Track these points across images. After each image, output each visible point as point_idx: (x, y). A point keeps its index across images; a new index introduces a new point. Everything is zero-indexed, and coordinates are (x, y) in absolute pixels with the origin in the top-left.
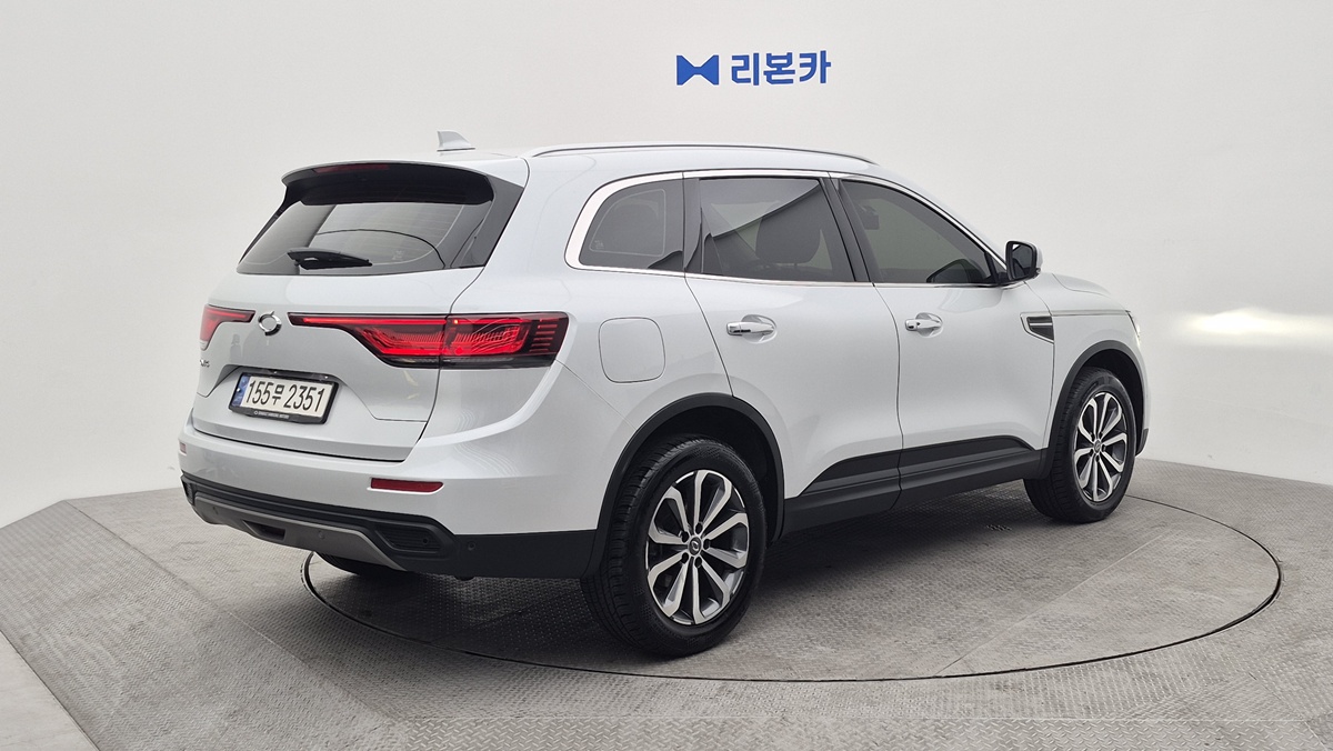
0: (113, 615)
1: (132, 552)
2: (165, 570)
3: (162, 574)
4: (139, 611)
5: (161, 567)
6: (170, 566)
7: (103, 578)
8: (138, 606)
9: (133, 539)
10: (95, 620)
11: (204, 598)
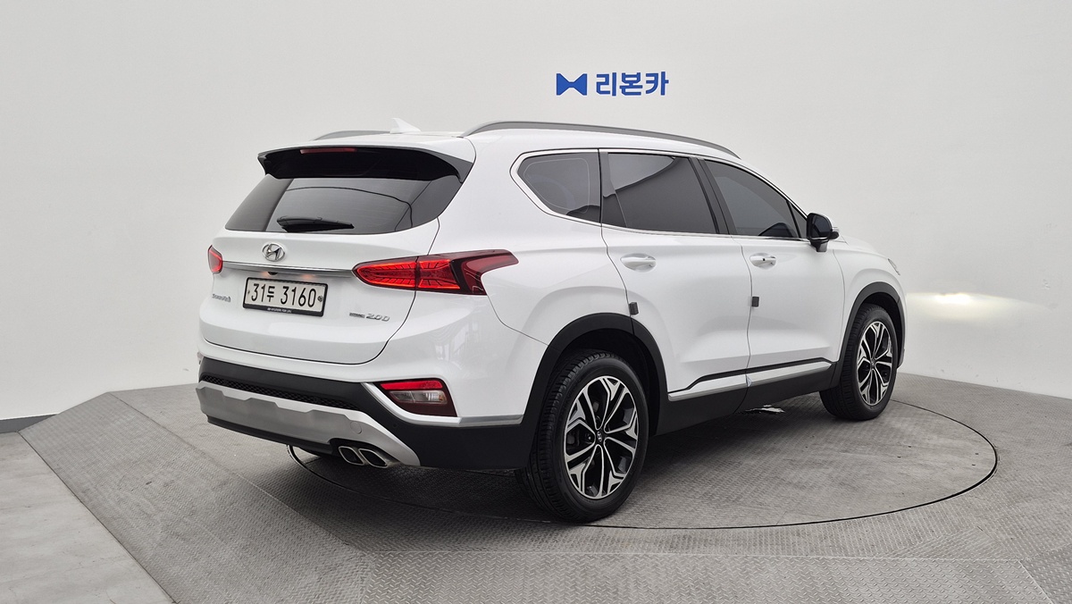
0: (151, 476)
1: (162, 430)
2: (188, 443)
3: (186, 446)
4: (169, 472)
5: (184, 442)
6: (191, 440)
7: (142, 449)
8: (171, 470)
9: (162, 420)
10: (138, 479)
11: (218, 464)
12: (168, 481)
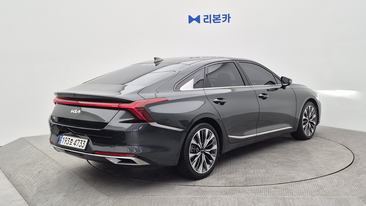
0: (34, 169)
4: (41, 168)
5: (47, 156)
7: (32, 159)
9: (40, 148)
10: (29, 170)
11: (58, 165)
12: (40, 171)
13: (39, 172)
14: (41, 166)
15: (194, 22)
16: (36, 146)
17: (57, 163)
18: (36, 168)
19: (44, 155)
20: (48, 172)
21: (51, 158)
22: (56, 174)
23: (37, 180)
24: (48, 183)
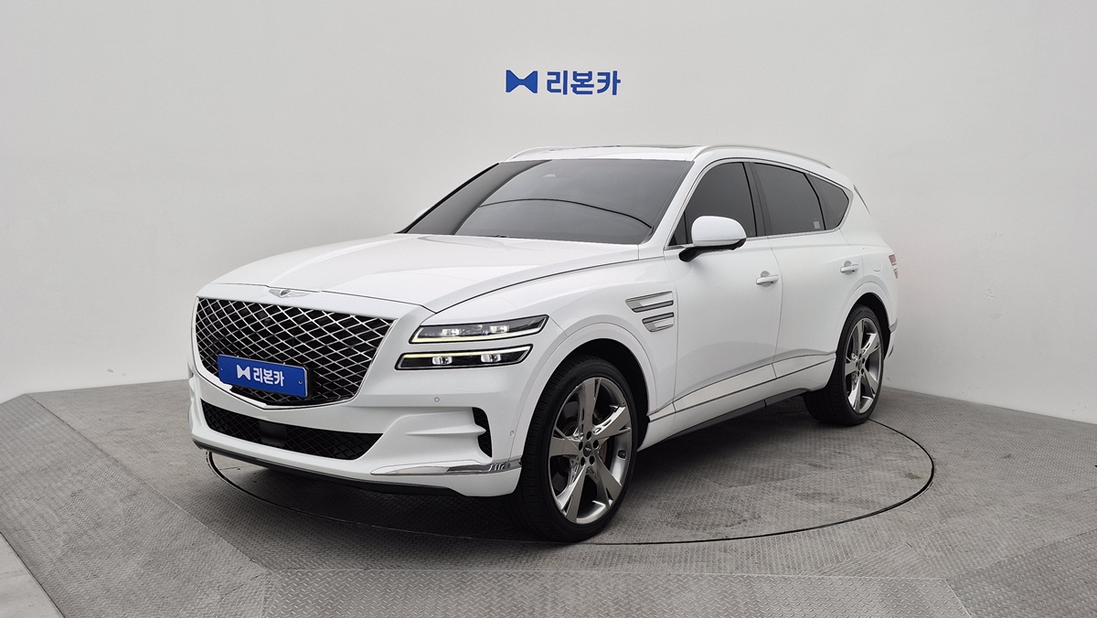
0: (59, 484)
1: (76, 436)
2: (101, 450)
3: (99, 453)
4: (78, 481)
5: (98, 448)
6: (105, 447)
7: (54, 456)
9: (78, 424)
10: (45, 488)
11: (129, 473)
12: (76, 490)
13: (74, 494)
14: (79, 478)
15: (521, 89)
16: (65, 420)
17: (125, 468)
18: (65, 481)
19: (88, 444)
20: (100, 496)
21: (108, 455)
22: (121, 500)
23: (65, 516)
24: (99, 525)
